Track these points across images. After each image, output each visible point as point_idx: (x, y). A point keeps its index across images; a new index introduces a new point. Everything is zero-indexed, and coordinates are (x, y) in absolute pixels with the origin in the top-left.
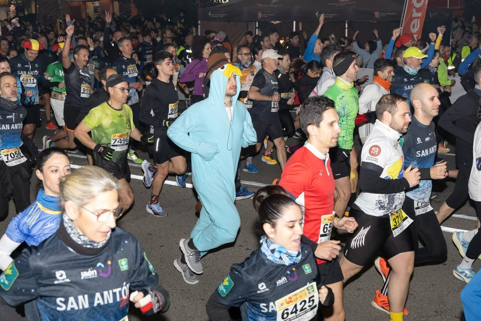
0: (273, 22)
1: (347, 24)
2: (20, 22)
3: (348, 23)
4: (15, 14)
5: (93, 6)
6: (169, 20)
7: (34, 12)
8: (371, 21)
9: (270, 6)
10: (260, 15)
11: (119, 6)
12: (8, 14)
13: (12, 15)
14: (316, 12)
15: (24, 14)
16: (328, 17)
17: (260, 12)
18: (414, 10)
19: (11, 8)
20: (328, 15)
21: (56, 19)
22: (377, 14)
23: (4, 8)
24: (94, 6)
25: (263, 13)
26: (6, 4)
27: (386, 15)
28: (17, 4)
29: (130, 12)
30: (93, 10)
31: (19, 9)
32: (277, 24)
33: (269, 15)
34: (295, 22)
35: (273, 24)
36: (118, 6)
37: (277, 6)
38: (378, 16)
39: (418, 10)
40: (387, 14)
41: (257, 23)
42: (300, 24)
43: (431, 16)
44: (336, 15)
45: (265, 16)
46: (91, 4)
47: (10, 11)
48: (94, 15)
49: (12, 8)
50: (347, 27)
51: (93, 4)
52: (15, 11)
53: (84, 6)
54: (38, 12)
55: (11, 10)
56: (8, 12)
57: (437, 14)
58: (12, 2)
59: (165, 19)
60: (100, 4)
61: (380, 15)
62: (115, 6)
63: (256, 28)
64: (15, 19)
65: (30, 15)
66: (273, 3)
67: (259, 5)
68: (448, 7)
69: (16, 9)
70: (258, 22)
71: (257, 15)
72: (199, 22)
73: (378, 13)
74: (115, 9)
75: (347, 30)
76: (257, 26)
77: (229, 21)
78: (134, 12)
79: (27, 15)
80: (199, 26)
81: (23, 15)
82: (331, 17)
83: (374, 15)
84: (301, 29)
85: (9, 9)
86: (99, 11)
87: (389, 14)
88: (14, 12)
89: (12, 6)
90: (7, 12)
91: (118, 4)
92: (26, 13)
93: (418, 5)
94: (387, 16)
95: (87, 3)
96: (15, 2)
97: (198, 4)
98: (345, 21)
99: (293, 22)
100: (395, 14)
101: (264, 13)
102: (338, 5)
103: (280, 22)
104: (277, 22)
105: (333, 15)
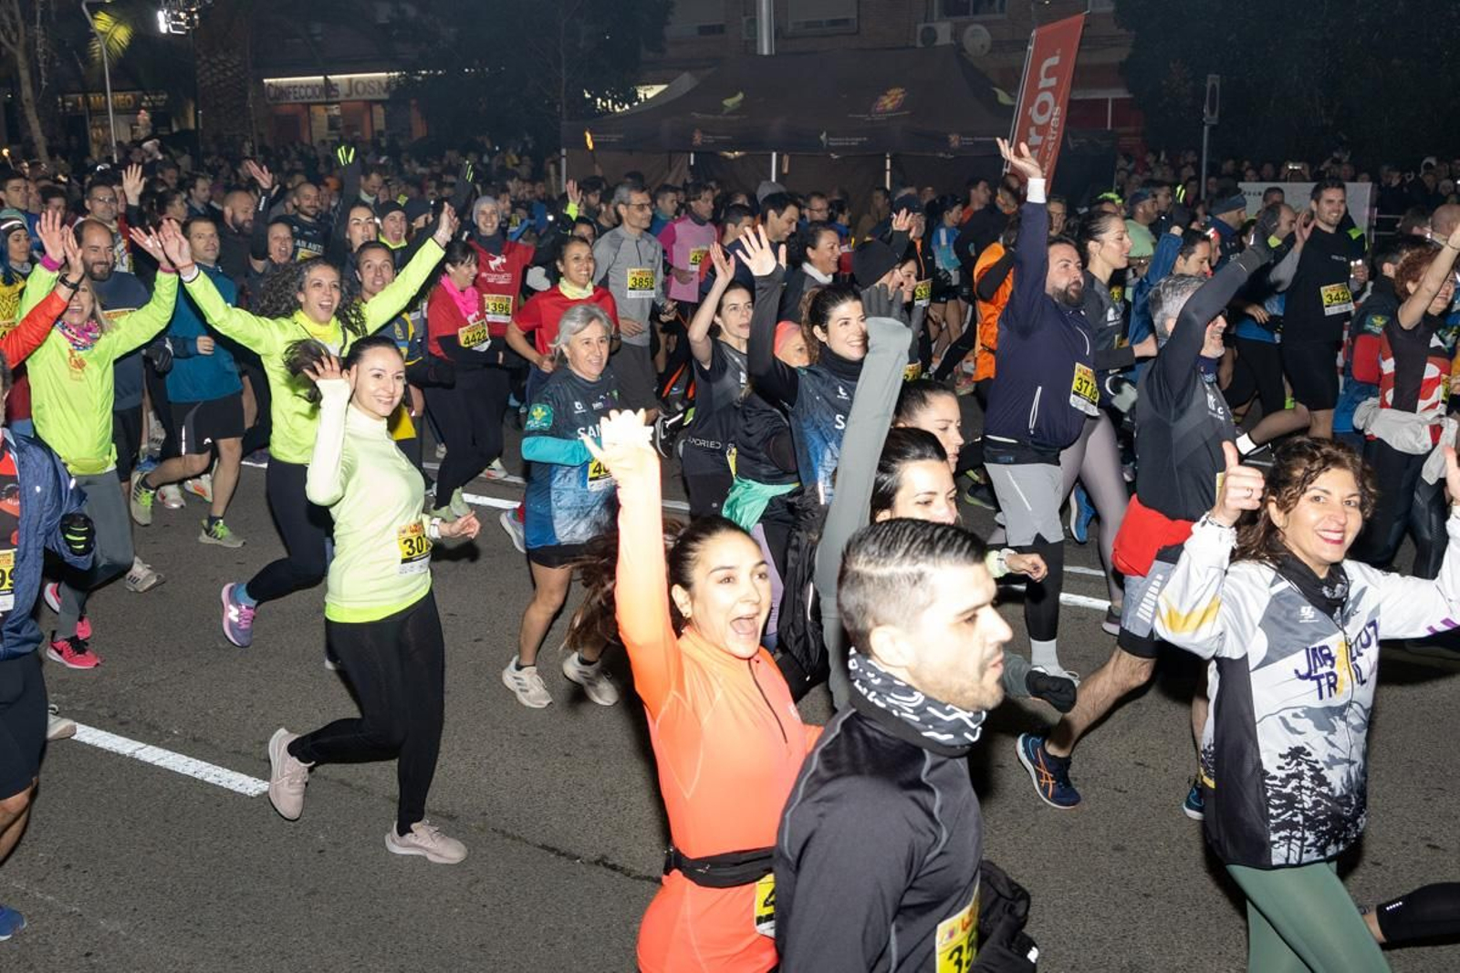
0: (729, 154)
1: (888, 162)
2: (161, 149)
3: (891, 158)
4: (149, 130)
5: (326, 115)
6: (497, 148)
7: (192, 125)
8: (941, 155)
9: (720, 117)
10: (698, 138)
11: (386, 116)
12: (133, 132)
13: (143, 133)
14: (822, 133)
15: (170, 129)
16: (848, 144)
17: (697, 130)
18: (1032, 130)
19: (139, 116)
20: (847, 139)
21: (244, 141)
22: (954, 140)
23: (124, 117)
24: (329, 116)
25: (705, 133)
26: (131, 106)
27: (974, 141)
28: (154, 107)
29: (410, 129)
30: (325, 123)
31: (159, 119)
32: (734, 160)
33: (719, 137)
34: (774, 155)
35: (726, 157)
36: (383, 117)
37: (735, 118)
38: (957, 143)
39: (1042, 130)
40: (976, 139)
41: (692, 156)
42: (786, 158)
43: (1071, 146)
44: (865, 139)
45: (710, 139)
46: (323, 111)
47: (138, 125)
48: (329, 135)
49: (144, 116)
50: (888, 166)
51: (326, 110)
52: (150, 124)
53: (306, 114)
54: (201, 127)
55: (141, 122)
56: (133, 125)
57: (1083, 140)
58: (144, 104)
59: (488, 145)
60: (341, 109)
61: (961, 141)
62: (375, 116)
63: (690, 167)
64: (151, 142)
65: (185, 132)
66: (726, 111)
67: (697, 115)
68: (1109, 127)
69: (152, 120)
70: (695, 153)
71: (691, 139)
72: (564, 152)
73: (958, 136)
74: (375, 122)
75: (888, 173)
76: (692, 163)
77: (630, 151)
78: (419, 130)
79: (177, 134)
80: (564, 160)
81: (166, 133)
82: (853, 144)
83: (947, 140)
84: (786, 170)
85: (137, 119)
86: (340, 125)
87: (981, 139)
88: (147, 126)
89: (143, 111)
90: (131, 126)
91: (382, 111)
92: (175, 129)
93: (1040, 120)
94: (977, 144)
95: (313, 108)
96: (150, 104)
97: (561, 113)
98: (885, 155)
99: (770, 156)
101: (708, 134)
102: (869, 119)
103: (742, 153)
104: (737, 153)
105: (860, 139)
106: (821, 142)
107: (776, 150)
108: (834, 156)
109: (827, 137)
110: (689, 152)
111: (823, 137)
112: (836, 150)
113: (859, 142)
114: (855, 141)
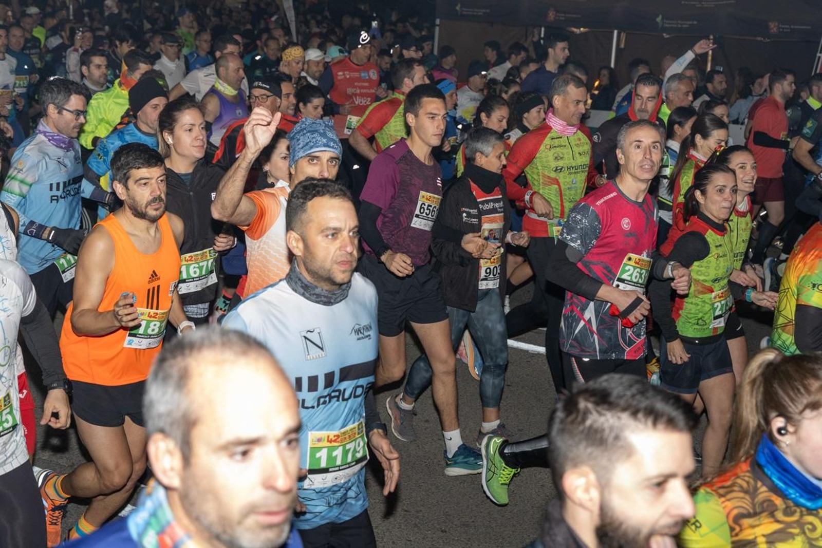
0: (575, 30)
8: (759, 39)
10: (551, 15)
14: (658, 16)
16: (680, 26)
17: (552, 10)
20: (679, 22)
22: (773, 27)
25: (557, 11)
27: (791, 29)
32: (582, 34)
33: (570, 16)
34: (616, 32)
35: (573, 32)
38: (775, 29)
40: (792, 27)
41: (543, 29)
44: (695, 23)
45: (562, 17)
61: (779, 28)
63: (540, 38)
70: (545, 28)
71: (546, 15)
72: (438, 21)
73: (776, 24)
76: (542, 36)
77: (492, 23)
80: (437, 29)
82: (684, 26)
83: (767, 27)
87: (796, 27)
94: (793, 31)
99: (612, 33)
100: (809, 27)
101: (561, 12)
102: (699, 6)
103: (586, 30)
104: (582, 29)
105: (691, 23)
106: (657, 23)
107: (616, 29)
108: (666, 36)
109: (663, 19)
110: (541, 27)
111: (659, 19)
112: (668, 30)
113: (690, 25)
114: (686, 24)
